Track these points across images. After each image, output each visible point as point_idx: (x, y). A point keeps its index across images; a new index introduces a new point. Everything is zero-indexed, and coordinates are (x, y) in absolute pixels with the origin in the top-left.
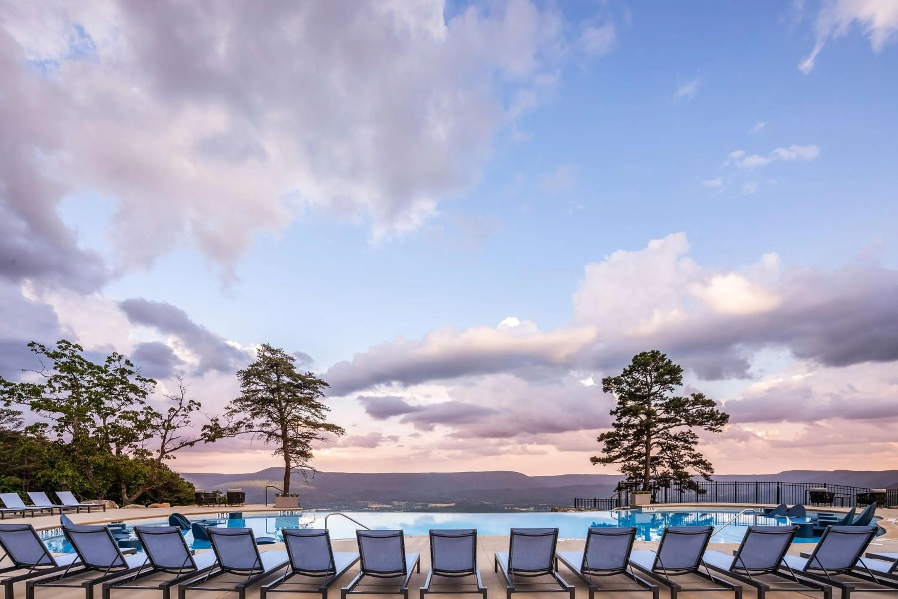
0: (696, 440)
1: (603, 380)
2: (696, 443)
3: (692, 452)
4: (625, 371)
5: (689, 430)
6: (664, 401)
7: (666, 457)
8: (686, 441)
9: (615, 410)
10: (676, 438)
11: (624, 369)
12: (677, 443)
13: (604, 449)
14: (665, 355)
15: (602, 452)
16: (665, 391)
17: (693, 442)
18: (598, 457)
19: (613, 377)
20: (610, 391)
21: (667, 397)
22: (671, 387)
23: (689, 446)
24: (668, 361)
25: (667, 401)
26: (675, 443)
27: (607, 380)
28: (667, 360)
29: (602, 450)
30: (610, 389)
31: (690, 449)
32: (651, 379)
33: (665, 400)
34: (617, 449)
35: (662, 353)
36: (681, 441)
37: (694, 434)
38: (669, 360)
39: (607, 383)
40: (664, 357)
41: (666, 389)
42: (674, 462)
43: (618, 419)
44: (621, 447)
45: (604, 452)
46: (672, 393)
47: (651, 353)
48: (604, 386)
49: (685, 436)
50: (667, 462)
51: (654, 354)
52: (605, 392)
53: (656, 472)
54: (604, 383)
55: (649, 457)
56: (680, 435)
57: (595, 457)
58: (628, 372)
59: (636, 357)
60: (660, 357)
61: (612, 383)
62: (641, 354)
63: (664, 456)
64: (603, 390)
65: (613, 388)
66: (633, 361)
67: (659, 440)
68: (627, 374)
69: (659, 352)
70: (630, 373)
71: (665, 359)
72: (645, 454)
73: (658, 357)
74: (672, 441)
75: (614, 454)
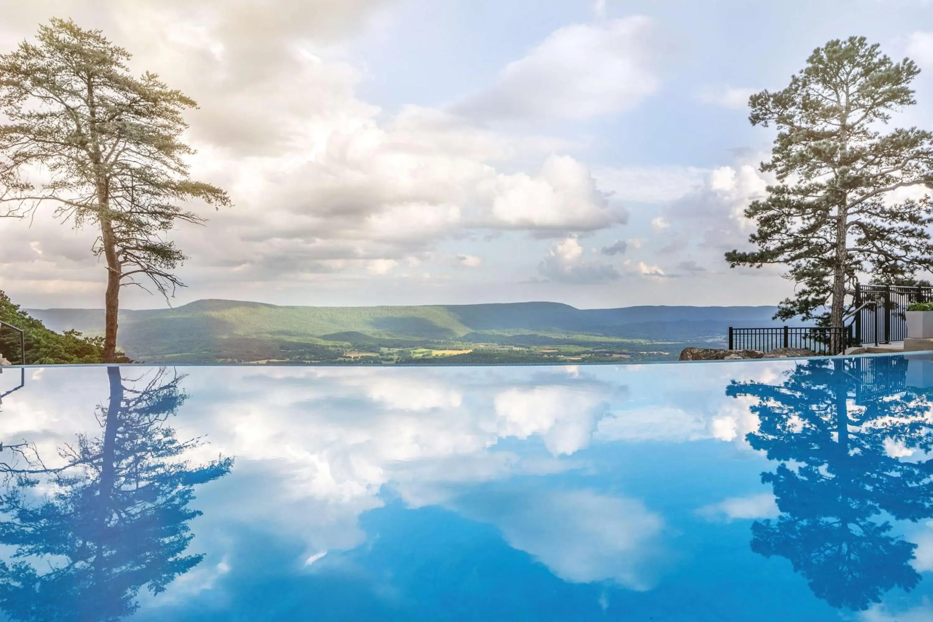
1: (751, 98)
3: (924, 240)
4: (795, 80)
6: (869, 142)
7: (875, 250)
8: (913, 219)
9: (770, 163)
10: (894, 215)
11: (793, 76)
12: (894, 224)
13: (753, 236)
14: (878, 45)
15: (750, 241)
16: (872, 121)
18: (740, 251)
19: (771, 92)
20: (763, 122)
21: (876, 134)
22: (883, 114)
23: (919, 227)
24: (882, 58)
25: (876, 141)
26: (890, 223)
27: (760, 97)
28: (881, 56)
29: (750, 238)
30: (763, 119)
32: (848, 96)
33: (870, 138)
34: (776, 236)
35: (869, 43)
36: (903, 219)
38: (885, 56)
39: (759, 105)
40: (874, 50)
41: (874, 118)
42: (890, 260)
43: (779, 178)
44: (787, 231)
45: (753, 240)
46: (887, 123)
47: (848, 44)
48: (754, 110)
49: (914, 209)
50: (873, 261)
51: (853, 44)
52: (754, 123)
53: (854, 280)
54: (754, 106)
55: (842, 251)
56: (903, 207)
57: (735, 252)
58: (800, 84)
59: (817, 51)
60: (866, 50)
61: (770, 104)
62: (828, 45)
63: (871, 249)
64: (751, 119)
65: (770, 115)
66: (810, 60)
67: (860, 217)
68: (799, 86)
69: (864, 39)
70: (804, 85)
71: (877, 54)
72: (834, 246)
73: (864, 50)
74: (885, 219)
75: (772, 245)
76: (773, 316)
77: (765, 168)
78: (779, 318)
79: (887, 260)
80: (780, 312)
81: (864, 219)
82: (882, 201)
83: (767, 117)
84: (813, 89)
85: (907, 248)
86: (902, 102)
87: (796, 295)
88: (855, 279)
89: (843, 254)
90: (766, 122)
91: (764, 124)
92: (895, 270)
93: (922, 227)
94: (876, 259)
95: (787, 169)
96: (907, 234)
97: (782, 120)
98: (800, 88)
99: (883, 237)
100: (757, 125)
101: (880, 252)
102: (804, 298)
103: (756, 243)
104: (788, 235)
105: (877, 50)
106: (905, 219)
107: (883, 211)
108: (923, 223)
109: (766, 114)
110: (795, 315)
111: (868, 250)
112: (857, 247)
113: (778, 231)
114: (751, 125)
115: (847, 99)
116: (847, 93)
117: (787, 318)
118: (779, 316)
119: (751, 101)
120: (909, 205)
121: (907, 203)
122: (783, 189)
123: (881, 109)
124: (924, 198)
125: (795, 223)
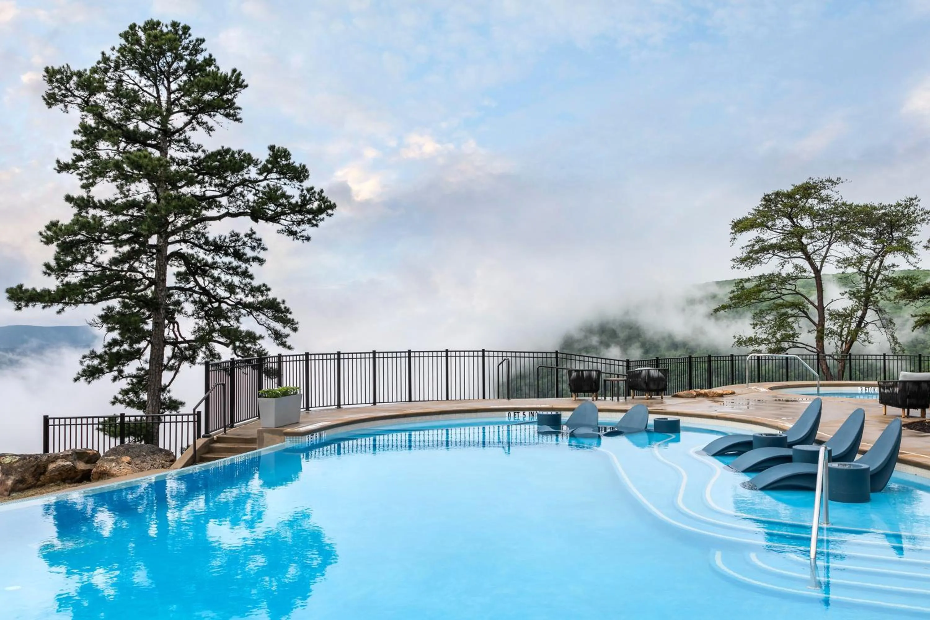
0: (262, 255)
2: (261, 261)
3: (248, 280)
4: (106, 59)
5: (252, 230)
6: (191, 154)
7: (197, 289)
8: (238, 255)
9: (70, 162)
11: (103, 53)
12: (217, 258)
13: (48, 266)
15: (45, 273)
16: (194, 129)
17: (256, 259)
19: (75, 68)
20: (61, 105)
23: (244, 266)
24: (207, 57)
25: (200, 154)
26: (213, 258)
27: (59, 71)
28: (206, 55)
29: (44, 269)
30: (61, 101)
31: (245, 274)
32: (170, 92)
33: (192, 150)
35: (195, 35)
36: (227, 254)
37: (260, 240)
38: (211, 56)
39: (57, 81)
40: (200, 44)
41: (197, 127)
42: (214, 302)
43: (83, 187)
44: (94, 260)
45: (48, 271)
46: (210, 136)
47: (170, 28)
48: (50, 88)
49: (240, 244)
50: (194, 302)
51: (176, 32)
52: (50, 105)
53: (174, 327)
54: (50, 82)
55: (161, 290)
56: (227, 240)
57: (20, 287)
58: (112, 65)
59: (133, 27)
60: (190, 42)
61: (72, 84)
62: (147, 23)
63: (194, 289)
64: (45, 99)
65: (71, 98)
66: (125, 35)
67: (180, 247)
68: (110, 67)
69: (189, 28)
70: (117, 68)
71: (202, 51)
72: (152, 282)
73: (187, 41)
74: (208, 253)
75: (74, 278)
76: (75, 376)
77: (63, 168)
78: (82, 379)
79: (211, 303)
80: (84, 371)
81: (185, 248)
82: (207, 230)
83: (67, 99)
84: (128, 76)
85: (231, 288)
86: (227, 115)
87: (105, 347)
88: (176, 325)
89: (163, 294)
90: (66, 106)
91: (64, 109)
92: (219, 314)
93: (247, 265)
94: (198, 299)
95: (94, 177)
96: (231, 272)
97: (86, 106)
98: (112, 70)
99: (204, 274)
100: (53, 107)
101: (205, 291)
102: (115, 350)
103: (53, 276)
104: (95, 266)
105: (203, 46)
106: (229, 255)
107: (207, 242)
108: (247, 261)
109: (65, 96)
110: (103, 374)
111: (190, 289)
112: (178, 285)
113: (82, 260)
114: (46, 107)
115: (169, 98)
116: (168, 89)
117: (93, 379)
118: (83, 376)
119: (46, 74)
120: (234, 238)
121: (232, 236)
122: (88, 201)
123: (205, 118)
124: (249, 232)
125: (106, 252)
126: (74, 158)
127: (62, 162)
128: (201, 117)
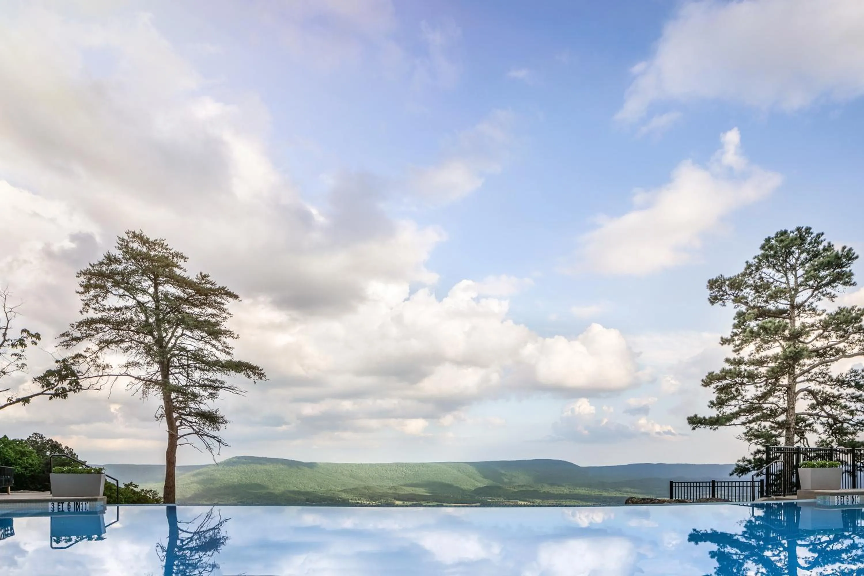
1: (709, 282)
4: (749, 266)
6: (818, 318)
7: (823, 414)
8: (859, 386)
9: (729, 337)
10: (840, 382)
11: (747, 262)
12: (842, 391)
13: (712, 403)
14: (823, 234)
15: (709, 406)
16: (820, 299)
18: (701, 415)
19: (727, 276)
20: (721, 302)
21: (824, 311)
22: (830, 293)
24: (827, 245)
25: (823, 317)
26: (838, 390)
27: (717, 281)
28: (825, 244)
29: (709, 404)
30: (721, 299)
32: (796, 278)
33: (819, 315)
34: (733, 402)
35: (815, 231)
36: (850, 386)
38: (829, 243)
39: (716, 288)
40: (819, 238)
41: (822, 297)
42: (837, 423)
43: (735, 351)
44: (743, 398)
45: (712, 406)
46: (833, 301)
47: (796, 233)
48: (712, 292)
49: (858, 378)
50: (823, 424)
51: (801, 234)
52: (712, 303)
53: (804, 441)
54: (711, 288)
55: (791, 415)
56: (848, 376)
57: (696, 416)
58: (753, 268)
59: (768, 240)
60: (812, 238)
61: (726, 288)
62: (777, 234)
63: (820, 414)
64: (710, 300)
65: (727, 296)
66: (763, 247)
67: (809, 385)
68: (752, 270)
69: (810, 229)
70: (757, 269)
71: (822, 241)
72: (785, 410)
73: (810, 238)
74: (833, 387)
75: (729, 410)
76: (731, 472)
77: (724, 341)
78: (735, 474)
79: (835, 424)
80: (736, 469)
81: (814, 386)
82: (829, 370)
83: (724, 298)
84: (765, 273)
85: (852, 413)
86: (845, 284)
87: (752, 454)
88: (805, 440)
89: (792, 418)
90: (724, 302)
91: (722, 304)
92: (842, 432)
94: (825, 422)
95: (742, 344)
96: (855, 400)
97: (737, 300)
98: (754, 272)
99: (831, 403)
100: (715, 305)
101: (829, 416)
102: (758, 456)
103: (714, 408)
104: (744, 401)
105: (822, 238)
106: (852, 386)
107: (831, 379)
109: (723, 295)
110: (750, 471)
111: (817, 414)
112: (807, 412)
113: (734, 398)
114: (710, 305)
115: (796, 282)
116: (795, 276)
117: (742, 475)
118: (735, 472)
119: (709, 285)
120: (853, 374)
121: (852, 373)
122: (740, 361)
123: (829, 289)
125: (748, 391)
126: (732, 335)
127: (724, 338)
128: (825, 290)
